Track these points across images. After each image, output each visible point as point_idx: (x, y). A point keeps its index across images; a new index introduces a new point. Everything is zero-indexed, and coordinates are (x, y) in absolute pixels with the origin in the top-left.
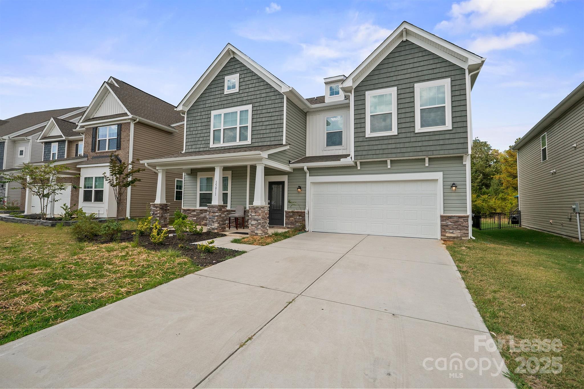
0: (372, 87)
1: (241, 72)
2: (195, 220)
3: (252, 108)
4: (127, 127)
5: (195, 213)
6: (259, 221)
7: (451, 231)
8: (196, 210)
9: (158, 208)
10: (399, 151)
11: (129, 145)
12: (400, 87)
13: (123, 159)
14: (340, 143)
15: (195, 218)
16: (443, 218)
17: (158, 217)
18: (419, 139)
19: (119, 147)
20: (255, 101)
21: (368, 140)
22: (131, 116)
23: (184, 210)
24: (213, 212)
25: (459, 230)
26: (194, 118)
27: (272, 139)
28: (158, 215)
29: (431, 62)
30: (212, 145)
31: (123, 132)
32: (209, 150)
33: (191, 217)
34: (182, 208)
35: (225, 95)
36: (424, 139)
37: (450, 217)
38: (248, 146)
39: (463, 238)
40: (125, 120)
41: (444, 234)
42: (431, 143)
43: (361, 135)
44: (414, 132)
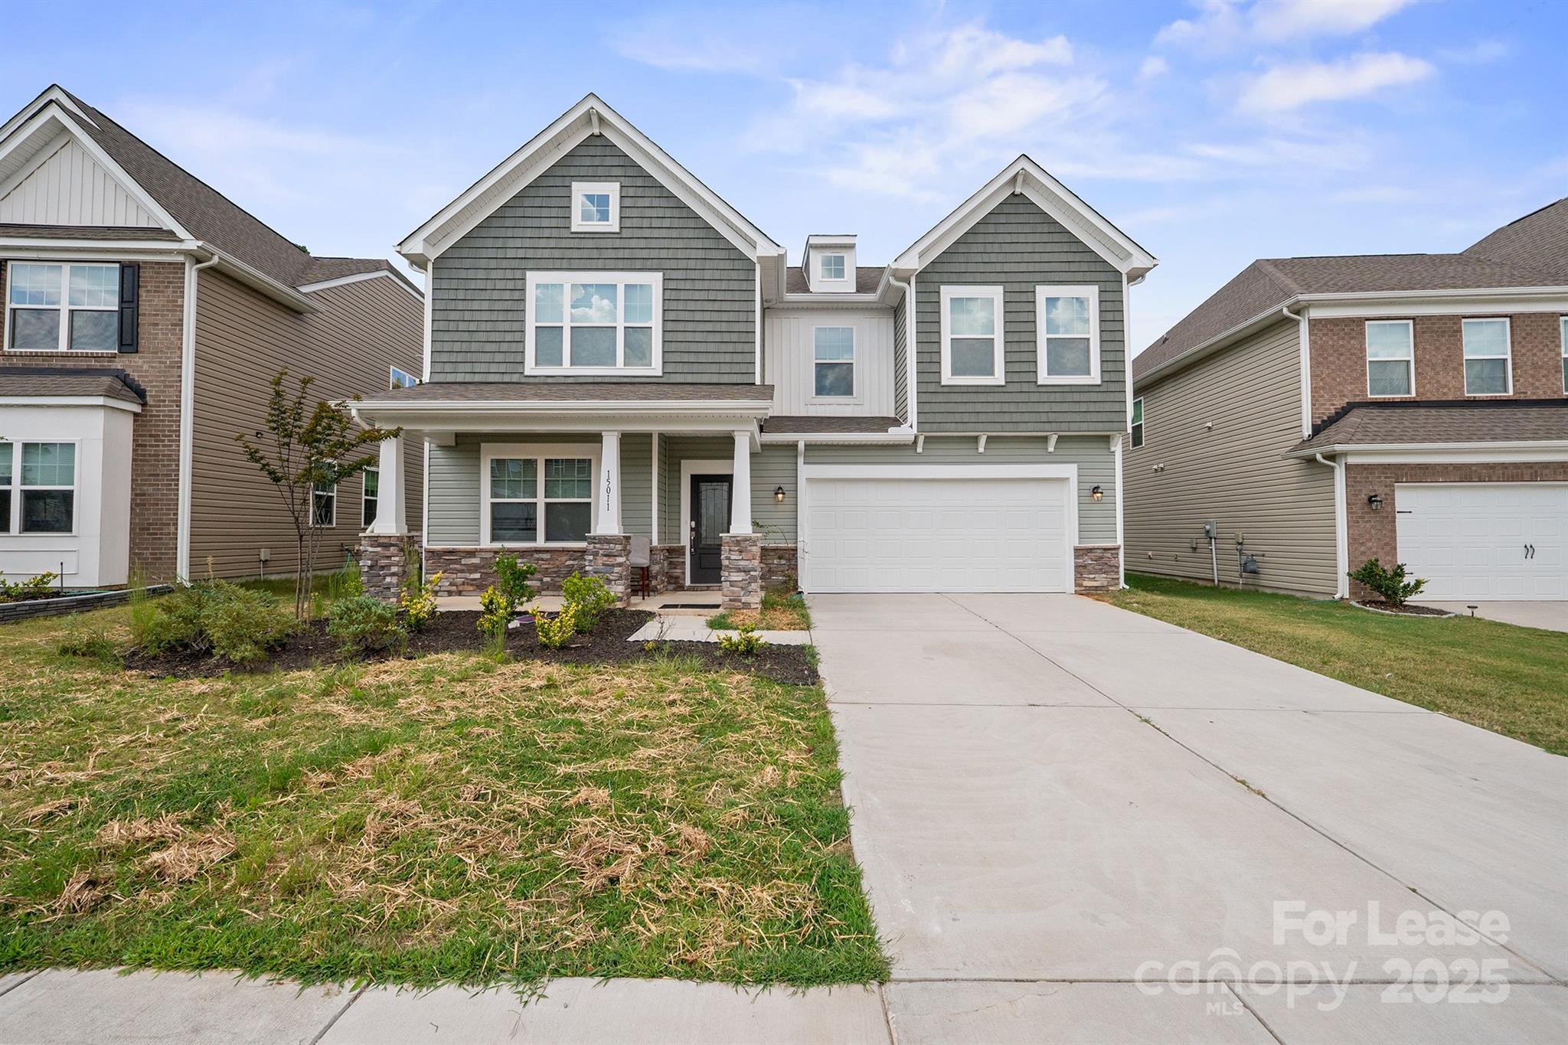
0: (954, 278)
1: (627, 182)
2: (475, 580)
3: (661, 283)
4: (169, 278)
5: (476, 561)
6: (752, 573)
7: (1092, 576)
8: (481, 551)
9: (392, 548)
10: (1007, 418)
11: (181, 339)
12: (1010, 287)
13: (155, 386)
14: (848, 391)
15: (477, 576)
16: (1079, 552)
17: (393, 574)
18: (1045, 397)
19: (129, 342)
20: (673, 264)
21: (945, 390)
22: (192, 244)
23: (432, 553)
24: (606, 556)
25: (1104, 573)
26: (462, 284)
27: (725, 368)
28: (394, 569)
29: (1066, 248)
30: (530, 368)
31: (148, 291)
32: (524, 380)
33: (462, 571)
34: (425, 544)
35: (572, 233)
36: (1052, 397)
37: (1091, 550)
38: (653, 380)
39: (1110, 588)
40: (169, 252)
41: (1080, 582)
42: (1065, 407)
43: (932, 378)
44: (1036, 382)
